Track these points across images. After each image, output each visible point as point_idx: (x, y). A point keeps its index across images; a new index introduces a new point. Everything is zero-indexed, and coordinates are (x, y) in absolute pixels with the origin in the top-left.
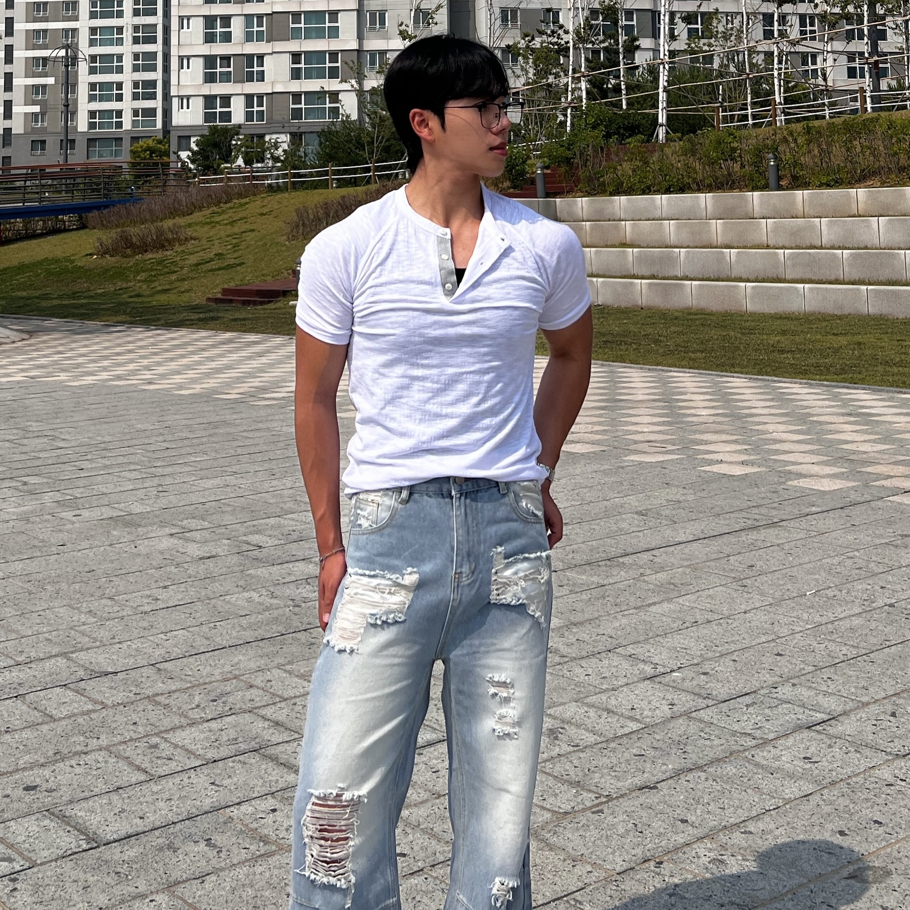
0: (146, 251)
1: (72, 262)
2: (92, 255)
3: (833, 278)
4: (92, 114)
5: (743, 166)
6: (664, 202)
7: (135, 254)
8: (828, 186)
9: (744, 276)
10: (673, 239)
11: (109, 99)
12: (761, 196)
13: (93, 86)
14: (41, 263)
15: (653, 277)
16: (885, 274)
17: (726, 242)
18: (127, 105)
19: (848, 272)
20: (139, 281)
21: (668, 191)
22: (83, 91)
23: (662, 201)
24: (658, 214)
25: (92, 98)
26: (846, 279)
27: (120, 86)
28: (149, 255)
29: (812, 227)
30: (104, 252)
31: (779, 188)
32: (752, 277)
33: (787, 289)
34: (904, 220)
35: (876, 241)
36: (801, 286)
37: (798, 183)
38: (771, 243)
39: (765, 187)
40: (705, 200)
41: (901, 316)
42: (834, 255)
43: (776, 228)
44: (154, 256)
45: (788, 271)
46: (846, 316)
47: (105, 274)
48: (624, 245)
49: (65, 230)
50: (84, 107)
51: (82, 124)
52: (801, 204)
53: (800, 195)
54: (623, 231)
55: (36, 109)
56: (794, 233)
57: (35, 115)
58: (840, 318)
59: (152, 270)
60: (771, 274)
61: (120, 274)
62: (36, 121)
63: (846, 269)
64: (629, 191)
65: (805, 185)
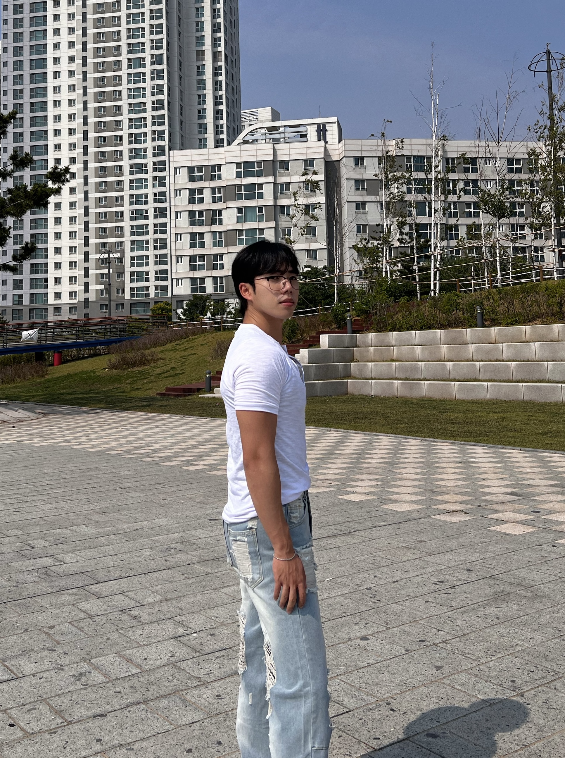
0: (135, 366)
1: (94, 373)
2: (105, 369)
3: (507, 378)
4: (133, 289)
5: (463, 313)
6: (417, 335)
7: (129, 368)
8: (512, 324)
9: (457, 378)
10: (420, 356)
11: (141, 280)
12: (471, 331)
13: (133, 274)
14: (78, 374)
15: (407, 379)
16: (537, 376)
17: (450, 358)
18: (152, 284)
19: (515, 375)
20: (127, 383)
21: (421, 329)
22: (127, 277)
23: (416, 335)
24: (414, 342)
25: (132, 280)
26: (514, 380)
27: (147, 273)
28: (136, 369)
29: (497, 349)
30: (113, 366)
31: (483, 326)
32: (462, 379)
33: (478, 385)
34: (551, 344)
35: (534, 357)
36: (485, 383)
37: (495, 323)
38: (475, 358)
39: (476, 326)
40: (440, 334)
41: (542, 401)
42: (507, 365)
43: (477, 350)
44: (139, 369)
45: (481, 375)
46: (510, 401)
47: (111, 380)
48: (393, 360)
49: (100, 355)
50: (128, 285)
51: (128, 295)
52: (494, 336)
53: (494, 330)
54: (392, 353)
55: (102, 287)
56: (487, 352)
57: (102, 290)
58: (506, 402)
59: (135, 377)
60: (472, 376)
61: (118, 379)
62: (102, 294)
63: (514, 373)
64: (400, 329)
65: (499, 324)
